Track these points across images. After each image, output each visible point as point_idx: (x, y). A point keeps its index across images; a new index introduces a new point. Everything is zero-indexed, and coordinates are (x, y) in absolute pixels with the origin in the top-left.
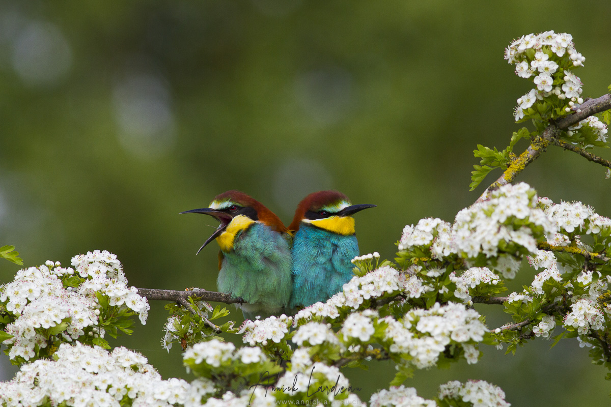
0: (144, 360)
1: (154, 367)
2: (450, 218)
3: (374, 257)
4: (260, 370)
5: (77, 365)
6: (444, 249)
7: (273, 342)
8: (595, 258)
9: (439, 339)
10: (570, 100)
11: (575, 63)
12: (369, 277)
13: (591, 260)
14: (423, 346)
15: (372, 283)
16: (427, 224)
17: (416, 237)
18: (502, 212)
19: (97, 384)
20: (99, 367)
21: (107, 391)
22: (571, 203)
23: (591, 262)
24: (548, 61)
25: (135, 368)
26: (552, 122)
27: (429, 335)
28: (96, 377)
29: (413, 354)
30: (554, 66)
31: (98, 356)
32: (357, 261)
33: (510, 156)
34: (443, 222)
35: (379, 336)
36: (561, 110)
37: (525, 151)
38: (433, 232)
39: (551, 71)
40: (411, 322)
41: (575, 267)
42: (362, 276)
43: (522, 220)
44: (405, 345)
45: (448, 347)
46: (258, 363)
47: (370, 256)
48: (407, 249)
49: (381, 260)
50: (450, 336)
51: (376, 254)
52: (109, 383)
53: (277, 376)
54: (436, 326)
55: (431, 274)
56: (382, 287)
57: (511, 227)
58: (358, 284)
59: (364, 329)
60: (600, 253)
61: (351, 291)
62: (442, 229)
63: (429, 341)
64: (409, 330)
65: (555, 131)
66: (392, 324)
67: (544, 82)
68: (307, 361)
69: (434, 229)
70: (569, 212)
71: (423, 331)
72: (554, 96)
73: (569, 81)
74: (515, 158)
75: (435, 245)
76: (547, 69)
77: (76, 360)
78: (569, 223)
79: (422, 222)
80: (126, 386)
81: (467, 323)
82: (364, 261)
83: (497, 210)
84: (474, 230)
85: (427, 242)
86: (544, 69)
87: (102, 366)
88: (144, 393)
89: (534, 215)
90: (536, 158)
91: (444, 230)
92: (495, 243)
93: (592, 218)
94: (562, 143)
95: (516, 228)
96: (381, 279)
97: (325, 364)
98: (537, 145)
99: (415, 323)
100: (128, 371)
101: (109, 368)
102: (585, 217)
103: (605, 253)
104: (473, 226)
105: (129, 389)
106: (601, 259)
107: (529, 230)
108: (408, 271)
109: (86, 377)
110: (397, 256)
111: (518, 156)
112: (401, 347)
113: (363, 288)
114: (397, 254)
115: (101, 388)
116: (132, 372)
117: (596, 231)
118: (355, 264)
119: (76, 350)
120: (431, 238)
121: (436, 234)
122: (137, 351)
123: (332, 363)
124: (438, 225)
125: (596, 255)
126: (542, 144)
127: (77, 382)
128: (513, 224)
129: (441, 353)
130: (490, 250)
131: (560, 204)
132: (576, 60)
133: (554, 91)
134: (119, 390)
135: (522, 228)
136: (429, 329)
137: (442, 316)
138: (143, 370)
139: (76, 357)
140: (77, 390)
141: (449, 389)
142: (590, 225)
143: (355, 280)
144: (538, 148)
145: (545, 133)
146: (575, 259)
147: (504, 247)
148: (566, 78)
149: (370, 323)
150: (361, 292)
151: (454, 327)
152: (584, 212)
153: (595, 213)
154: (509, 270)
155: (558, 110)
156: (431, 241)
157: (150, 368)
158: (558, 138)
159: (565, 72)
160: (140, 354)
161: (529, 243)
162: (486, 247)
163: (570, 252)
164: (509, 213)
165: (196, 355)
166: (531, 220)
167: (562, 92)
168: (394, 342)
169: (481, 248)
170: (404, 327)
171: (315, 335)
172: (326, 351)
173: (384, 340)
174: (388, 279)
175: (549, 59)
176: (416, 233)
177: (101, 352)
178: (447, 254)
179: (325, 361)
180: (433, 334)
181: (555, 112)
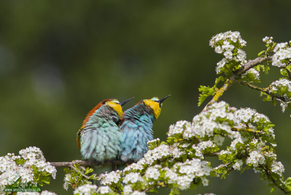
2: (190, 120)
3: (157, 141)
6: (189, 134)
7: (114, 183)
8: (258, 133)
9: (190, 176)
10: (241, 62)
12: (156, 150)
14: (183, 180)
15: (157, 152)
16: (180, 124)
17: (176, 130)
18: (214, 115)
22: (245, 109)
23: (256, 135)
26: (234, 72)
27: (185, 174)
29: (178, 183)
30: (233, 47)
32: (150, 143)
33: (216, 89)
34: (187, 122)
35: (162, 176)
36: (237, 67)
37: (222, 87)
39: (231, 49)
40: (177, 169)
41: (249, 138)
42: (152, 150)
43: (223, 118)
44: (175, 180)
45: (194, 179)
46: (108, 193)
47: (155, 140)
48: (172, 136)
49: (161, 142)
50: (195, 174)
51: (158, 139)
54: (188, 170)
55: (184, 146)
56: (162, 154)
57: (219, 122)
58: (151, 153)
59: (155, 174)
60: (260, 131)
61: (148, 157)
63: (185, 177)
64: (176, 172)
65: (235, 76)
66: (168, 171)
67: (229, 55)
68: (131, 191)
69: (183, 125)
70: (245, 113)
71: (182, 173)
72: (234, 61)
73: (240, 53)
74: (218, 91)
75: (185, 133)
76: (229, 48)
78: (245, 118)
79: (178, 123)
81: (202, 167)
82: (153, 143)
83: (212, 115)
84: (202, 125)
85: (181, 132)
89: (228, 116)
91: (188, 126)
92: (212, 130)
93: (255, 115)
94: (239, 82)
95: (221, 122)
96: (161, 150)
98: (228, 83)
102: (252, 114)
103: (263, 130)
104: (201, 123)
106: (261, 133)
107: (227, 123)
108: (173, 146)
111: (219, 89)
112: (173, 181)
113: (153, 155)
114: (167, 138)
117: (257, 121)
119: (24, 193)
120: (183, 130)
121: (184, 127)
123: (142, 191)
124: (185, 124)
126: (230, 83)
128: (219, 121)
129: (191, 182)
130: (210, 133)
131: (240, 109)
132: (242, 44)
133: (233, 58)
135: (224, 122)
136: (185, 172)
137: (190, 165)
142: (255, 118)
143: (149, 152)
144: (228, 85)
145: (231, 78)
146: (249, 134)
147: (216, 132)
148: (238, 52)
149: (158, 171)
150: (153, 157)
151: (196, 170)
152: (251, 112)
153: (257, 112)
154: (219, 142)
158: (237, 80)
159: (238, 49)
160: (54, 193)
161: (228, 129)
162: (208, 132)
163: (247, 131)
164: (217, 115)
165: (80, 191)
166: (228, 118)
167: (237, 58)
168: (169, 179)
169: (206, 133)
170: (173, 171)
171: (133, 178)
172: (138, 186)
173: (165, 178)
174: (164, 150)
175: (230, 44)
176: (176, 128)
177: (36, 194)
178: (190, 136)
179: (138, 190)
180: (187, 174)
181: (235, 68)
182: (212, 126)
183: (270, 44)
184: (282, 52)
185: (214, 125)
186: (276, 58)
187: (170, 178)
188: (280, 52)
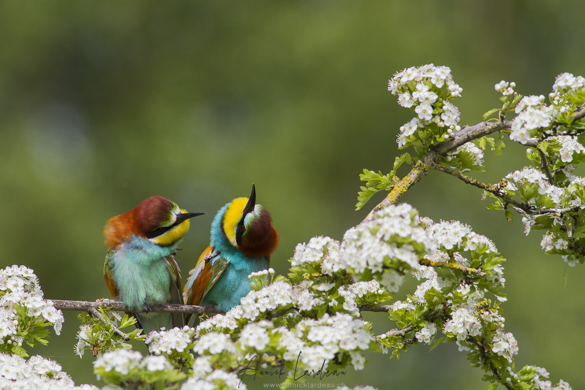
0: (58, 368)
1: (67, 374)
2: (338, 237)
3: (269, 273)
4: (165, 377)
6: (333, 265)
7: (176, 351)
8: (472, 273)
9: (329, 347)
10: (449, 127)
11: (453, 94)
12: (265, 291)
13: (468, 274)
14: (314, 354)
15: (268, 296)
16: (318, 243)
17: (307, 254)
18: (386, 231)
20: (17, 374)
22: (450, 222)
23: (468, 276)
24: (428, 92)
25: (50, 375)
26: (433, 148)
27: (319, 343)
28: (15, 383)
29: (305, 361)
30: (434, 97)
31: (16, 364)
32: (254, 276)
33: (394, 179)
34: (332, 240)
35: (273, 345)
36: (440, 137)
37: (407, 175)
38: (323, 250)
39: (431, 101)
40: (303, 332)
41: (454, 281)
42: (258, 291)
43: (404, 238)
44: (297, 353)
45: (336, 355)
46: (163, 370)
47: (265, 272)
48: (300, 266)
49: (276, 276)
50: (338, 345)
51: (271, 270)
52: (26, 389)
54: (326, 336)
55: (321, 288)
56: (277, 300)
57: (395, 244)
58: (254, 298)
59: (259, 339)
60: (477, 269)
61: (249, 304)
62: (331, 247)
63: (319, 349)
64: (301, 339)
65: (435, 156)
66: (286, 334)
67: (425, 112)
68: (208, 368)
69: (324, 246)
70: (448, 231)
71: (314, 340)
72: (434, 124)
73: (448, 110)
74: (398, 181)
75: (325, 261)
76: (427, 99)
78: (448, 241)
79: (313, 240)
81: (354, 332)
82: (260, 276)
83: (382, 229)
84: (361, 247)
85: (317, 259)
86: (424, 99)
87: (19, 374)
89: (415, 234)
90: (418, 181)
91: (334, 248)
92: (380, 259)
93: (469, 236)
94: (442, 167)
95: (399, 246)
96: (276, 293)
97: (224, 371)
98: (419, 169)
99: (306, 332)
100: (44, 378)
101: (27, 375)
102: (463, 235)
103: (482, 269)
104: (359, 243)
106: (478, 273)
107: (411, 248)
108: (301, 286)
109: (5, 383)
110: (290, 272)
111: (401, 179)
112: (292, 355)
113: (259, 301)
114: (290, 270)
116: (47, 379)
117: (473, 248)
120: (321, 255)
121: (325, 251)
122: (52, 359)
123: (231, 370)
124: (328, 243)
125: (473, 270)
126: (423, 168)
128: (397, 242)
129: (331, 361)
130: (376, 266)
131: (440, 223)
132: (454, 91)
133: (433, 120)
135: (404, 246)
136: (319, 338)
137: (331, 326)
138: (57, 377)
142: (467, 243)
143: (252, 294)
144: (419, 172)
145: (426, 158)
146: (454, 274)
147: (388, 263)
148: (444, 108)
149: (265, 333)
150: (258, 305)
151: (342, 336)
152: (461, 230)
153: (472, 231)
154: (393, 284)
155: (437, 137)
156: (321, 258)
157: (64, 375)
158: (438, 163)
159: (444, 102)
160: (55, 362)
161: (412, 259)
162: (371, 263)
163: (449, 268)
164: (393, 231)
165: (106, 363)
166: (413, 238)
167: (442, 120)
168: (287, 351)
169: (367, 264)
170: (296, 337)
171: (215, 344)
172: (225, 359)
173: (278, 349)
174: (282, 293)
175: (430, 90)
176: (308, 250)
177: (19, 361)
178: (336, 269)
179: (224, 369)
180: (323, 343)
181: (435, 139)
182: (380, 251)
183: (509, 96)
184: (531, 113)
185: (386, 250)
186: (519, 126)
187: (288, 348)
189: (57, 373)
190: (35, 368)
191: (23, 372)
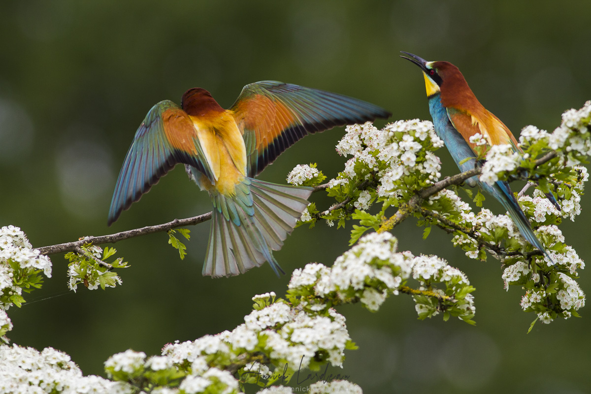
0: (67, 358)
1: (76, 364)
2: (329, 264)
3: (271, 296)
4: (167, 375)
5: (15, 363)
6: (325, 288)
7: (188, 361)
8: (447, 300)
9: (310, 347)
10: (430, 174)
11: (435, 145)
12: (266, 311)
13: (443, 302)
14: (297, 353)
15: (268, 315)
16: (312, 268)
17: (303, 278)
18: (368, 254)
19: (31, 380)
20: (32, 364)
21: (39, 385)
22: (429, 256)
23: (443, 304)
24: (412, 142)
25: (60, 365)
26: (417, 192)
27: (302, 343)
28: (29, 374)
29: (289, 359)
30: (418, 147)
31: (31, 356)
32: (257, 298)
33: (382, 218)
34: (325, 267)
35: (261, 345)
36: (423, 181)
37: (393, 215)
38: (316, 275)
39: (415, 150)
40: (288, 333)
41: (430, 308)
42: (260, 310)
43: (383, 261)
44: (283, 352)
45: (317, 353)
46: (165, 370)
47: (267, 295)
48: (296, 288)
50: (317, 344)
51: (273, 294)
52: (41, 378)
53: (181, 379)
54: (307, 337)
55: (314, 308)
56: (275, 318)
57: (375, 267)
58: (257, 316)
59: (249, 341)
60: (450, 297)
61: (251, 321)
62: (324, 273)
63: (302, 349)
64: (286, 339)
65: (418, 199)
66: (272, 336)
67: (410, 158)
68: (204, 367)
69: (317, 272)
70: (426, 263)
71: (297, 341)
72: (418, 171)
73: (430, 159)
74: (386, 220)
75: (318, 285)
76: (412, 148)
77: (13, 360)
78: (426, 271)
79: (308, 266)
80: (54, 382)
81: (332, 333)
82: (262, 299)
83: (365, 253)
84: (346, 268)
85: (311, 282)
86: (409, 148)
87: (34, 364)
88: (68, 387)
89: (394, 258)
90: (403, 221)
91: (326, 274)
92: (362, 278)
93: (445, 269)
94: (424, 210)
95: (379, 267)
96: (276, 312)
97: (219, 369)
98: (404, 210)
99: (291, 333)
100: (55, 368)
101: (41, 366)
102: (439, 267)
103: (454, 297)
104: (345, 265)
105: (56, 384)
106: (450, 301)
107: (389, 270)
108: (298, 308)
109: (23, 374)
110: (288, 294)
111: (388, 219)
112: (279, 354)
113: (260, 319)
114: (288, 291)
115: (34, 383)
116: (59, 369)
117: (447, 279)
118: (255, 301)
119: (13, 351)
120: (315, 279)
121: (318, 277)
122: (62, 351)
123: (225, 368)
124: (321, 269)
125: (447, 297)
126: (407, 209)
127: (15, 379)
128: (376, 264)
129: (311, 358)
130: (358, 284)
131: (419, 256)
132: (436, 143)
133: (417, 167)
134: (48, 384)
135: (384, 268)
136: (301, 339)
137: (312, 327)
138: (66, 367)
139: (13, 356)
140: (15, 385)
141: (318, 388)
142: (443, 274)
143: (255, 314)
144: (404, 212)
145: (410, 201)
146: (431, 302)
147: (368, 281)
148: (427, 157)
149: (254, 335)
151: (321, 336)
152: (438, 263)
153: (448, 265)
154: (374, 303)
155: (420, 182)
156: (315, 282)
157: (72, 364)
158: (420, 206)
159: (427, 152)
160: (64, 353)
161: (389, 280)
162: (354, 281)
163: (427, 295)
164: (374, 254)
166: (392, 261)
167: (424, 168)
168: (273, 350)
169: (351, 282)
170: (281, 338)
171: (210, 346)
172: (219, 359)
173: (266, 348)
175: (414, 141)
176: (303, 275)
177: (33, 353)
178: (327, 292)
179: (219, 367)
180: (305, 343)
181: (418, 184)
182: (362, 271)
183: (482, 146)
184: (499, 159)
185: (367, 271)
186: (488, 169)
187: (275, 348)
188: (495, 159)
189: (66, 363)
190: (48, 359)
191: (37, 363)
